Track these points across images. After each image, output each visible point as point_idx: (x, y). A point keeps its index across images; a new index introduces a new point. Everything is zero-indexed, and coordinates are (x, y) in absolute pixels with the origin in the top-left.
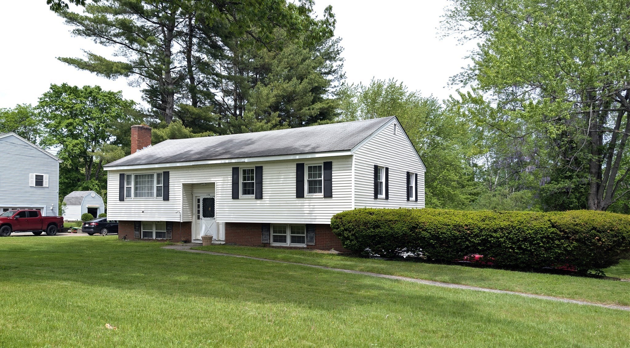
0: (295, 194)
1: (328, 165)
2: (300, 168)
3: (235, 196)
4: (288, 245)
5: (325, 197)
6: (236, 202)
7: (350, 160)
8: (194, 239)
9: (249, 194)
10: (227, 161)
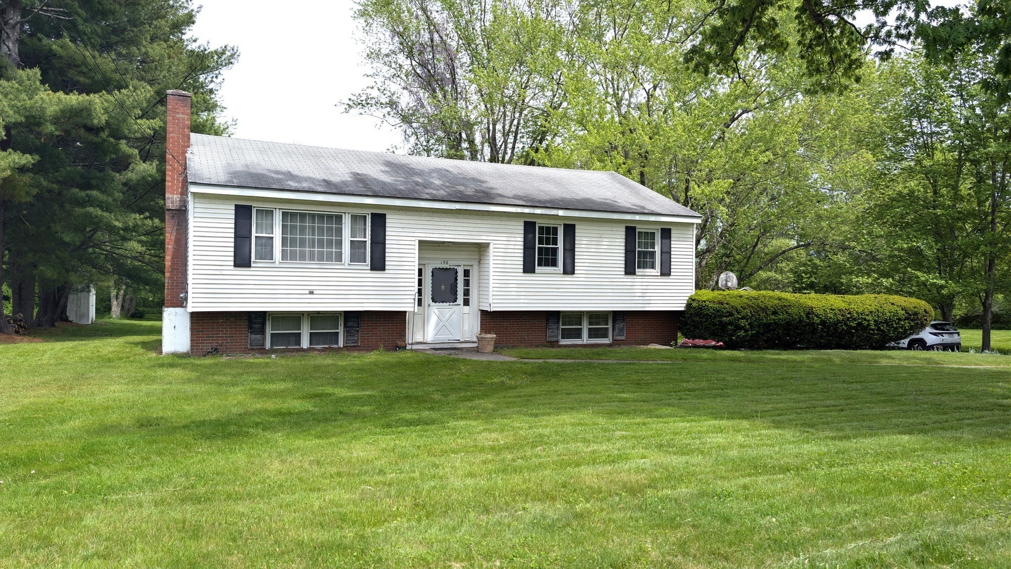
0: (623, 270)
1: (666, 233)
2: (630, 232)
3: (528, 268)
4: (585, 343)
5: (662, 274)
6: (529, 277)
7: (691, 229)
8: (410, 342)
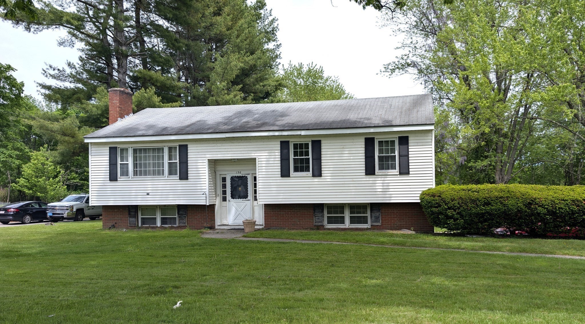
0: (364, 171)
1: (404, 140)
2: (369, 142)
3: (285, 173)
4: (347, 227)
5: (401, 173)
6: (286, 180)
7: (430, 135)
8: (219, 224)
9: (302, 171)
10: (277, 133)
